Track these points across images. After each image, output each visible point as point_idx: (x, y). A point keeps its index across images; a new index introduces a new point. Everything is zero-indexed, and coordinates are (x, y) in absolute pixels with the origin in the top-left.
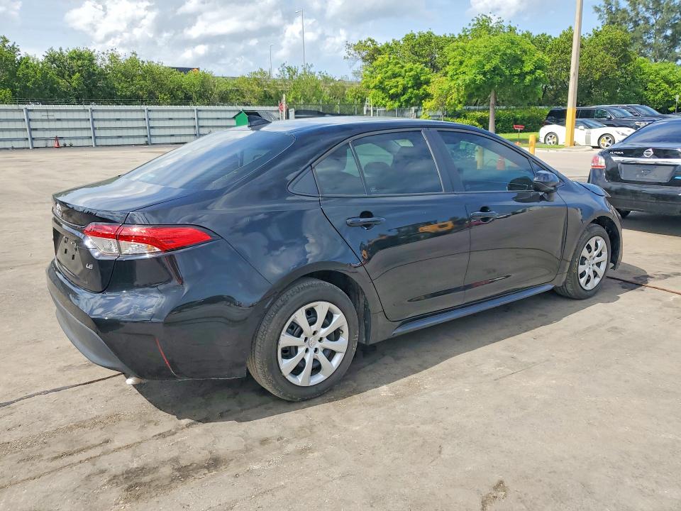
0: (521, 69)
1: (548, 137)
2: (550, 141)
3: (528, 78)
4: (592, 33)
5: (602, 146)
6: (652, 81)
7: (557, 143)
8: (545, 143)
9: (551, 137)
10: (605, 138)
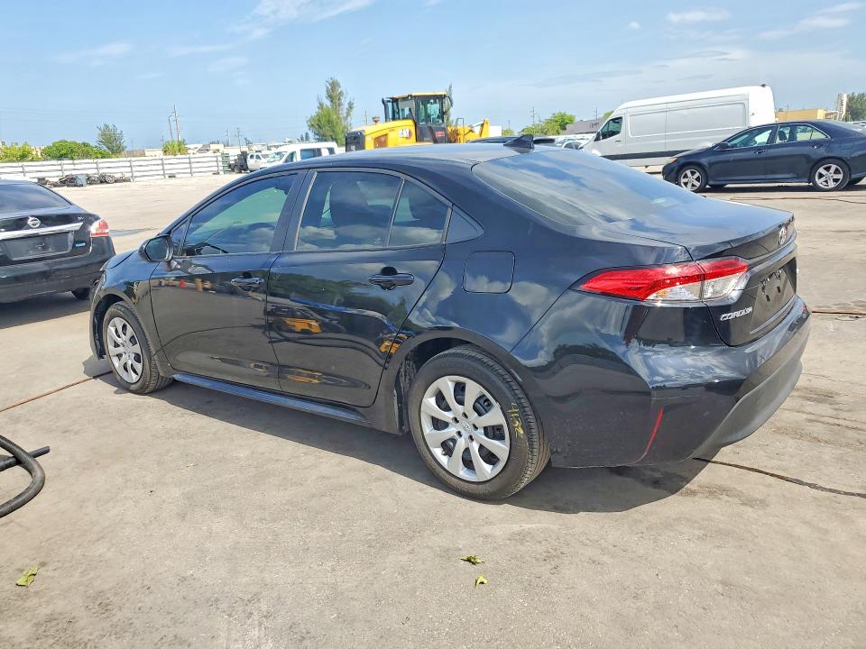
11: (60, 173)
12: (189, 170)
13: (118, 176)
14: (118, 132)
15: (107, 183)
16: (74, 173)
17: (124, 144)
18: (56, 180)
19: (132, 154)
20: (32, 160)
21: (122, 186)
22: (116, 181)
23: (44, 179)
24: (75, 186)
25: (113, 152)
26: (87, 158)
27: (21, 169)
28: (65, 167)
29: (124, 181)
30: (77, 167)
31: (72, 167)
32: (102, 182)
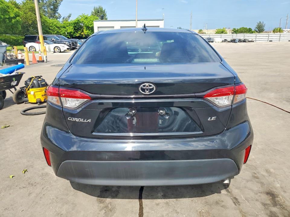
0: (9, 16)
1: (31, 48)
2: (32, 50)
3: (13, 21)
4: (22, 3)
5: (56, 52)
6: (51, 26)
7: (36, 51)
8: (30, 51)
9: (32, 48)
10: (56, 48)
11: (231, 38)
12: (279, 39)
13: (250, 40)
14: (264, 24)
15: (246, 42)
16: (236, 38)
17: (264, 29)
18: (230, 40)
19: (266, 32)
20: (224, 33)
21: (250, 44)
22: (249, 42)
23: (226, 40)
24: (235, 42)
25: (259, 31)
26: (242, 33)
27: (220, 36)
28: (234, 36)
29: (252, 42)
30: (238, 36)
31: (236, 36)
32: (244, 42)
